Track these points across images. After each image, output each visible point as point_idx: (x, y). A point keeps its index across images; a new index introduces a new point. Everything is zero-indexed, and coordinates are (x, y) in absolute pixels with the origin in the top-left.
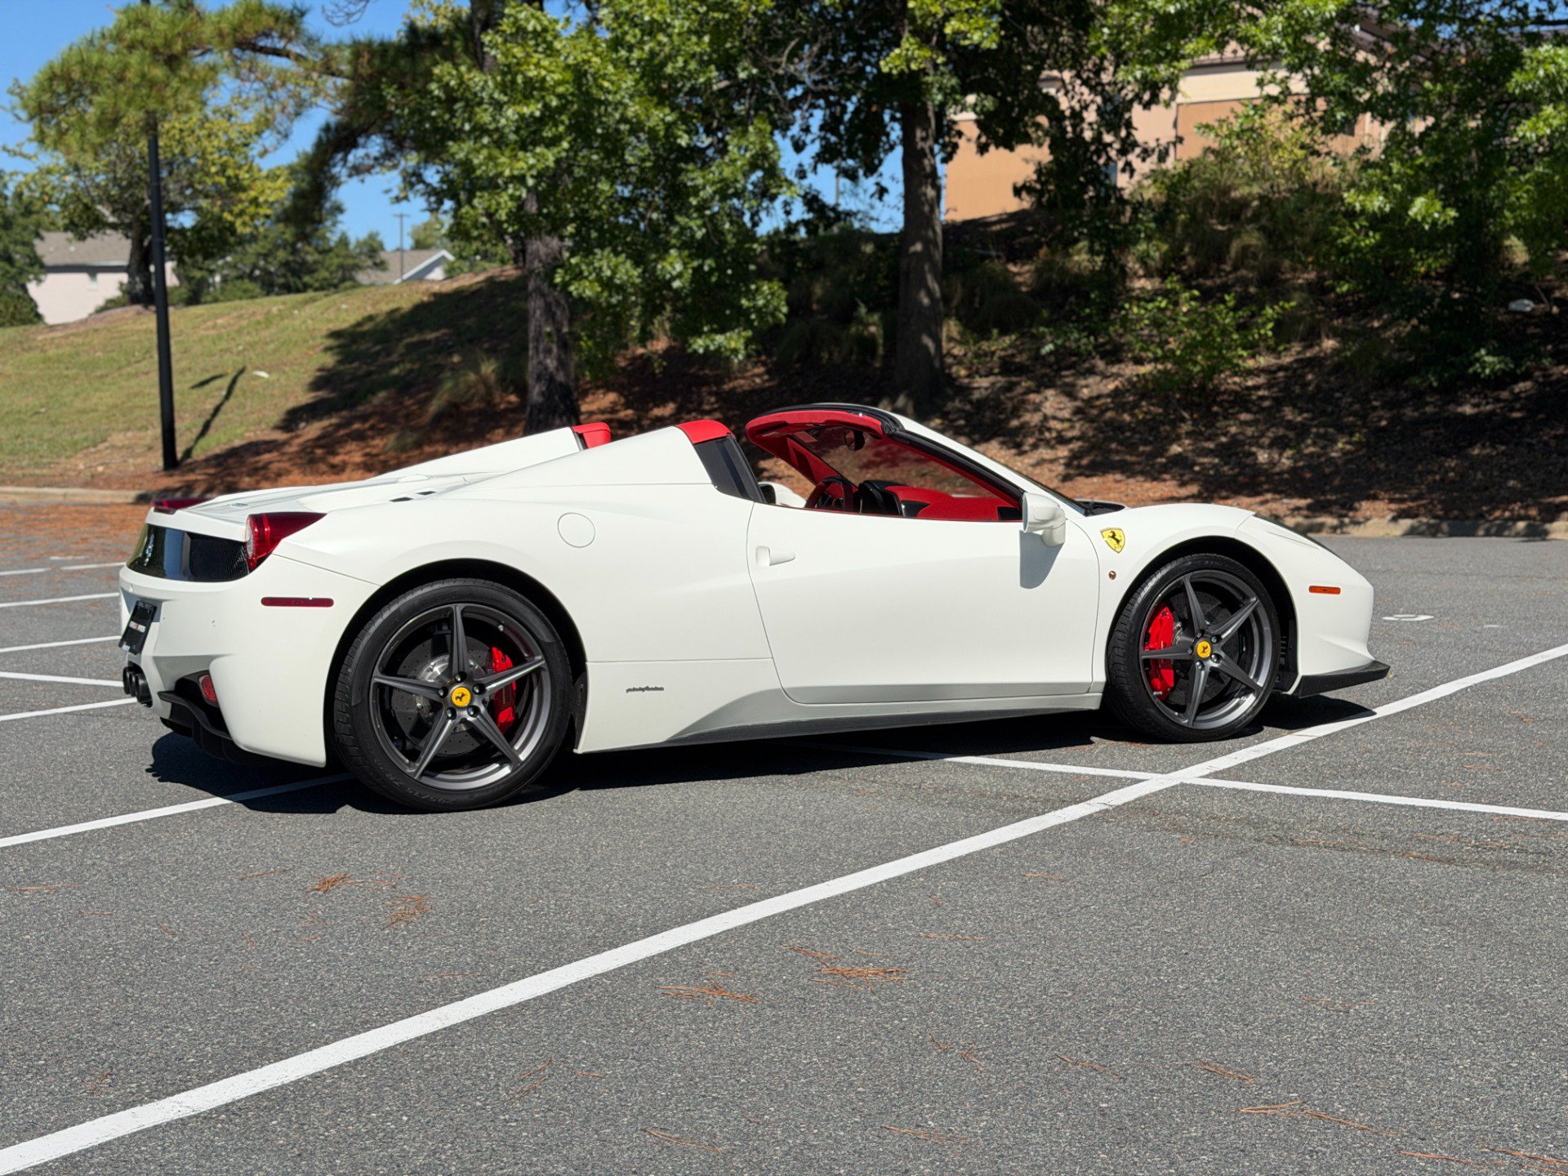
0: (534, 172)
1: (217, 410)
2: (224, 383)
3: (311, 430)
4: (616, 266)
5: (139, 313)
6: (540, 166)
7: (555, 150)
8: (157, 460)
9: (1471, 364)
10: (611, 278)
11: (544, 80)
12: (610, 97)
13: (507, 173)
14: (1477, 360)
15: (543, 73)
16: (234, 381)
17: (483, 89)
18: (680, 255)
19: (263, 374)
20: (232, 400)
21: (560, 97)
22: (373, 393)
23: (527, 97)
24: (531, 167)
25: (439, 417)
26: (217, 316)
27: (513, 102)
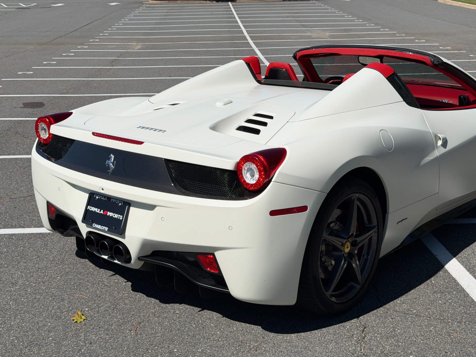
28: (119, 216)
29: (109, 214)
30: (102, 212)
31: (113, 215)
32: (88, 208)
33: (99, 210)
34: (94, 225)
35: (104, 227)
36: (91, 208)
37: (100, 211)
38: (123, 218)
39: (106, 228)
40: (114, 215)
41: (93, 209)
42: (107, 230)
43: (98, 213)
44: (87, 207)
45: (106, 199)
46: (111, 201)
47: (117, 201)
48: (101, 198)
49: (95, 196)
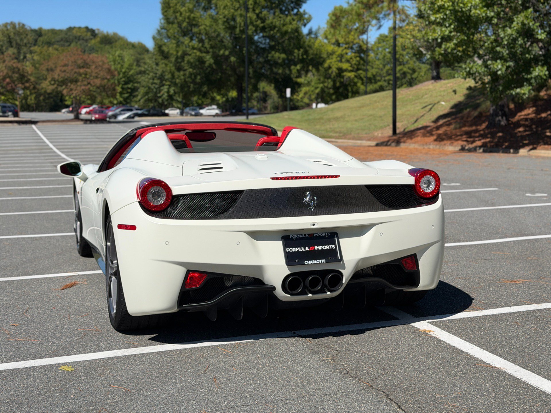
0: (440, 37)
1: (423, 116)
2: (430, 107)
3: (441, 122)
4: (472, 67)
5: (432, 83)
6: (442, 35)
7: (449, 29)
8: (390, 132)
10: (469, 71)
11: (444, 5)
12: (464, 10)
13: (430, 38)
15: (443, 3)
16: (433, 106)
17: (425, 10)
18: (501, 62)
19: (443, 103)
20: (430, 112)
21: (450, 10)
22: (466, 109)
23: (438, 11)
24: (439, 35)
25: (476, 117)
26: (448, 83)
27: (434, 14)
28: (331, 246)
29: (316, 248)
30: (307, 249)
31: (323, 247)
32: (287, 251)
33: (303, 248)
34: (306, 262)
35: (320, 260)
36: (291, 250)
37: (305, 249)
38: (336, 246)
39: (322, 260)
40: (325, 247)
41: (294, 250)
42: (324, 262)
43: (303, 251)
44: (285, 250)
45: (307, 236)
46: (315, 236)
47: (321, 234)
48: (299, 237)
49: (291, 237)
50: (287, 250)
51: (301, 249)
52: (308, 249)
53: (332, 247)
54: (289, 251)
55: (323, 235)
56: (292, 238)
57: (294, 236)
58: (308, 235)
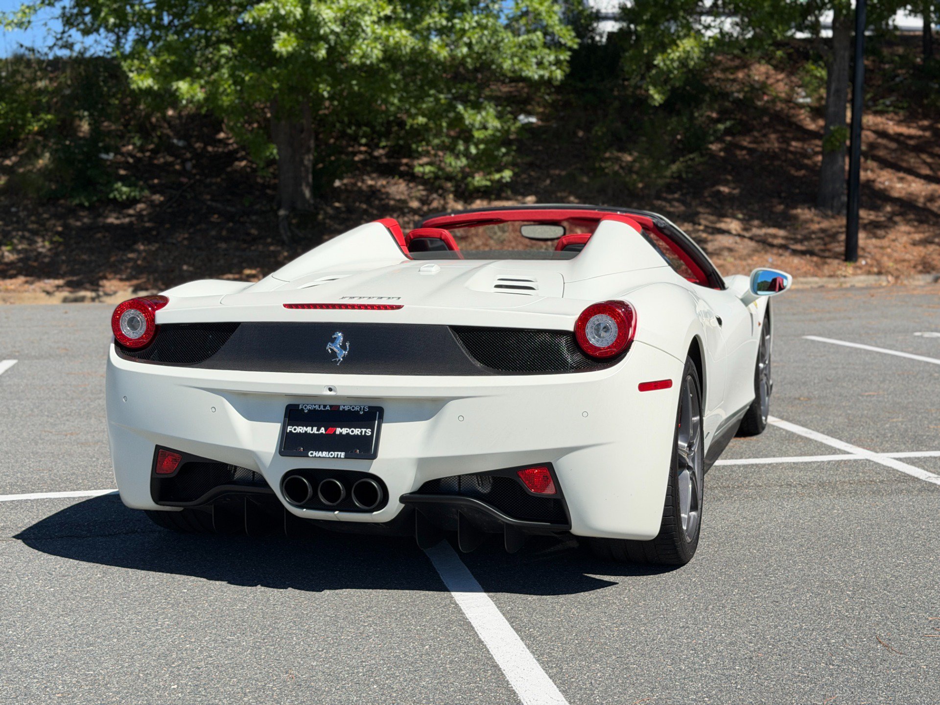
9: (112, 191)
14: (117, 189)
28: (364, 430)
29: (338, 431)
30: (323, 430)
31: (349, 431)
33: (315, 429)
34: (312, 454)
35: (336, 453)
36: (295, 429)
37: (318, 430)
38: (372, 432)
39: (339, 453)
40: (352, 431)
41: (300, 429)
42: (342, 457)
43: (314, 434)
44: (284, 429)
45: (328, 408)
46: (341, 409)
47: (353, 408)
48: (315, 409)
49: (300, 407)
50: (289, 429)
51: (312, 430)
52: (324, 432)
53: (365, 432)
54: (291, 431)
55: (356, 409)
56: (302, 409)
57: (306, 407)
58: (330, 406)
